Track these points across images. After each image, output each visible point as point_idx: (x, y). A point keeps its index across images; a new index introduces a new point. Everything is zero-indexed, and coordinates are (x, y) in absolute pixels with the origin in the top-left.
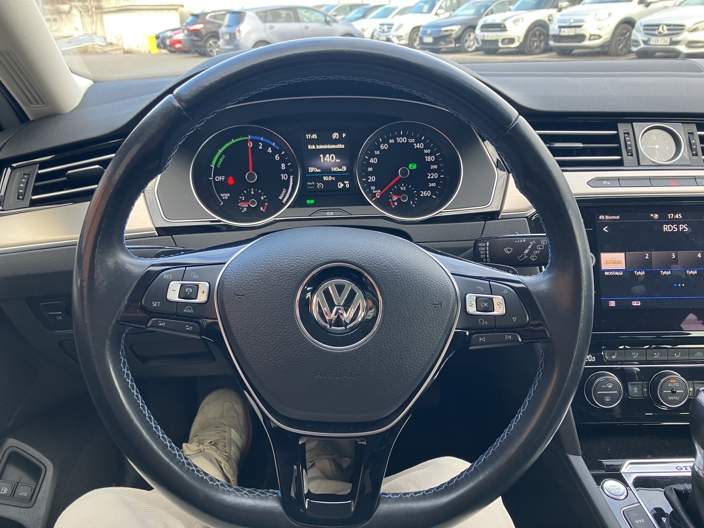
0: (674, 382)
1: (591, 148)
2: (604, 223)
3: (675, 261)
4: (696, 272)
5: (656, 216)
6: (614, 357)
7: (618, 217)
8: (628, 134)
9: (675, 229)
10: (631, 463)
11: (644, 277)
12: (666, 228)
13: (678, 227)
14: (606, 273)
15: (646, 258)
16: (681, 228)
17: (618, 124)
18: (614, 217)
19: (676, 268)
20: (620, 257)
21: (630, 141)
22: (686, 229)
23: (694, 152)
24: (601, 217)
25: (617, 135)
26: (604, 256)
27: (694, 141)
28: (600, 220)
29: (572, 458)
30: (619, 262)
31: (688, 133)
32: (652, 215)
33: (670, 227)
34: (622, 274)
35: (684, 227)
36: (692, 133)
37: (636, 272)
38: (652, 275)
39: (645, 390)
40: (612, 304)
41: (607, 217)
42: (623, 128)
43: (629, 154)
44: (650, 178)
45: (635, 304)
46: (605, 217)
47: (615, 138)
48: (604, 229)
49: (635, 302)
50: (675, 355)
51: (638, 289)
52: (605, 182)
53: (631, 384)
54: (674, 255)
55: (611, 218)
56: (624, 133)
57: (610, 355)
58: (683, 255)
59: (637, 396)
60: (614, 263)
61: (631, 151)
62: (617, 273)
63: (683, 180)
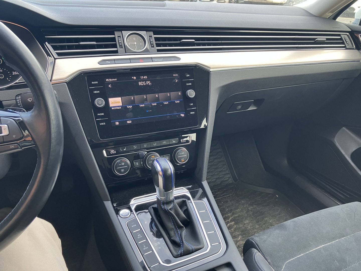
0: (153, 157)
1: (105, 45)
2: (109, 83)
3: (146, 100)
4: (156, 104)
5: (135, 78)
6: (125, 150)
7: (116, 80)
8: (120, 37)
9: (145, 84)
10: (135, 199)
11: (132, 109)
12: (140, 84)
13: (146, 83)
14: (113, 108)
15: (132, 99)
16: (147, 83)
17: (115, 32)
18: (114, 80)
19: (147, 103)
20: (119, 99)
21: (120, 40)
22: (149, 84)
23: (152, 46)
24: (107, 80)
25: (115, 38)
26: (111, 100)
27: (151, 40)
28: (106, 81)
29: (105, 203)
30: (118, 102)
31: (149, 36)
32: (133, 78)
33: (142, 83)
34: (120, 108)
35: (148, 82)
36: (151, 36)
37: (127, 106)
38: (136, 107)
39: (142, 163)
40: (117, 123)
41: (110, 80)
42: (117, 34)
43: (121, 47)
44: (130, 59)
45: (129, 122)
46: (109, 80)
47: (114, 39)
48: (109, 86)
49: (129, 121)
50: (154, 144)
51: (129, 115)
52: (107, 62)
53: (134, 161)
54: (145, 97)
55: (112, 80)
56: (118, 36)
57: (123, 149)
58: (150, 96)
59: (138, 166)
60: (116, 103)
61: (121, 46)
62: (118, 108)
63: (146, 59)
